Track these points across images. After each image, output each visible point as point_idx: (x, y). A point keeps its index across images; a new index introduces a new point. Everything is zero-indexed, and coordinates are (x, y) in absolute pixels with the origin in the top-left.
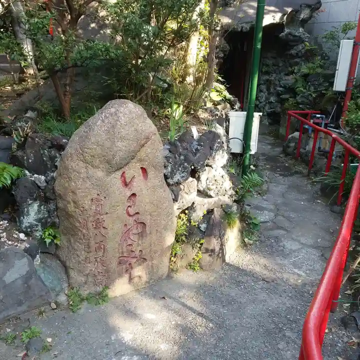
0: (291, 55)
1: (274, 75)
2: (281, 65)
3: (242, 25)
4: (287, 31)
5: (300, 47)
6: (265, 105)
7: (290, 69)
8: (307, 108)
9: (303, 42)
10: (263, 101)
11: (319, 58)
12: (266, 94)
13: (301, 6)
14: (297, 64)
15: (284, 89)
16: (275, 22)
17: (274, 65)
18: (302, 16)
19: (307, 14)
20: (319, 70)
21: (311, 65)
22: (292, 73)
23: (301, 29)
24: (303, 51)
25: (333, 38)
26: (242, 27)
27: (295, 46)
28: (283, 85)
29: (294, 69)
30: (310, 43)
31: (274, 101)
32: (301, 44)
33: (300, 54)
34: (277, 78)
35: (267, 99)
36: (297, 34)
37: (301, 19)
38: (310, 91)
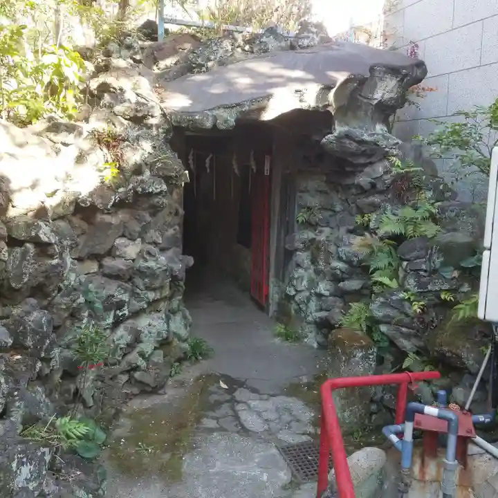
0: (359, 187)
1: (327, 230)
2: (338, 208)
3: (215, 112)
4: (339, 129)
5: (380, 169)
6: (309, 299)
7: (358, 219)
8: (402, 334)
9: (386, 156)
10: (303, 288)
11: (429, 194)
12: (311, 271)
13: (372, 69)
14: (375, 207)
15: (346, 266)
16: (304, 106)
17: (323, 208)
18: (378, 95)
19: (392, 91)
20: (430, 229)
21: (408, 212)
22: (364, 229)
23: (380, 128)
24: (388, 179)
25: (464, 145)
26: (215, 118)
27: (365, 165)
28: (344, 258)
29: (369, 220)
30: (402, 160)
31: (327, 293)
32: (380, 160)
33: (380, 186)
34: (332, 238)
35: (313, 284)
36: (366, 137)
37: (376, 102)
38: (406, 291)
